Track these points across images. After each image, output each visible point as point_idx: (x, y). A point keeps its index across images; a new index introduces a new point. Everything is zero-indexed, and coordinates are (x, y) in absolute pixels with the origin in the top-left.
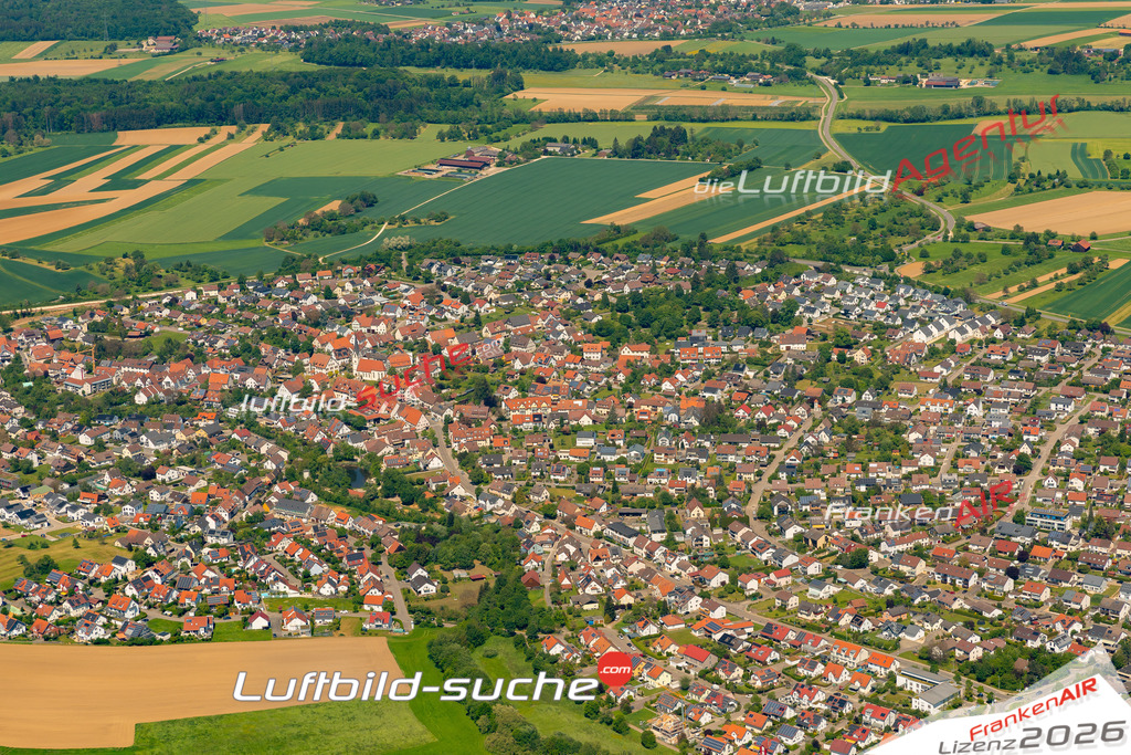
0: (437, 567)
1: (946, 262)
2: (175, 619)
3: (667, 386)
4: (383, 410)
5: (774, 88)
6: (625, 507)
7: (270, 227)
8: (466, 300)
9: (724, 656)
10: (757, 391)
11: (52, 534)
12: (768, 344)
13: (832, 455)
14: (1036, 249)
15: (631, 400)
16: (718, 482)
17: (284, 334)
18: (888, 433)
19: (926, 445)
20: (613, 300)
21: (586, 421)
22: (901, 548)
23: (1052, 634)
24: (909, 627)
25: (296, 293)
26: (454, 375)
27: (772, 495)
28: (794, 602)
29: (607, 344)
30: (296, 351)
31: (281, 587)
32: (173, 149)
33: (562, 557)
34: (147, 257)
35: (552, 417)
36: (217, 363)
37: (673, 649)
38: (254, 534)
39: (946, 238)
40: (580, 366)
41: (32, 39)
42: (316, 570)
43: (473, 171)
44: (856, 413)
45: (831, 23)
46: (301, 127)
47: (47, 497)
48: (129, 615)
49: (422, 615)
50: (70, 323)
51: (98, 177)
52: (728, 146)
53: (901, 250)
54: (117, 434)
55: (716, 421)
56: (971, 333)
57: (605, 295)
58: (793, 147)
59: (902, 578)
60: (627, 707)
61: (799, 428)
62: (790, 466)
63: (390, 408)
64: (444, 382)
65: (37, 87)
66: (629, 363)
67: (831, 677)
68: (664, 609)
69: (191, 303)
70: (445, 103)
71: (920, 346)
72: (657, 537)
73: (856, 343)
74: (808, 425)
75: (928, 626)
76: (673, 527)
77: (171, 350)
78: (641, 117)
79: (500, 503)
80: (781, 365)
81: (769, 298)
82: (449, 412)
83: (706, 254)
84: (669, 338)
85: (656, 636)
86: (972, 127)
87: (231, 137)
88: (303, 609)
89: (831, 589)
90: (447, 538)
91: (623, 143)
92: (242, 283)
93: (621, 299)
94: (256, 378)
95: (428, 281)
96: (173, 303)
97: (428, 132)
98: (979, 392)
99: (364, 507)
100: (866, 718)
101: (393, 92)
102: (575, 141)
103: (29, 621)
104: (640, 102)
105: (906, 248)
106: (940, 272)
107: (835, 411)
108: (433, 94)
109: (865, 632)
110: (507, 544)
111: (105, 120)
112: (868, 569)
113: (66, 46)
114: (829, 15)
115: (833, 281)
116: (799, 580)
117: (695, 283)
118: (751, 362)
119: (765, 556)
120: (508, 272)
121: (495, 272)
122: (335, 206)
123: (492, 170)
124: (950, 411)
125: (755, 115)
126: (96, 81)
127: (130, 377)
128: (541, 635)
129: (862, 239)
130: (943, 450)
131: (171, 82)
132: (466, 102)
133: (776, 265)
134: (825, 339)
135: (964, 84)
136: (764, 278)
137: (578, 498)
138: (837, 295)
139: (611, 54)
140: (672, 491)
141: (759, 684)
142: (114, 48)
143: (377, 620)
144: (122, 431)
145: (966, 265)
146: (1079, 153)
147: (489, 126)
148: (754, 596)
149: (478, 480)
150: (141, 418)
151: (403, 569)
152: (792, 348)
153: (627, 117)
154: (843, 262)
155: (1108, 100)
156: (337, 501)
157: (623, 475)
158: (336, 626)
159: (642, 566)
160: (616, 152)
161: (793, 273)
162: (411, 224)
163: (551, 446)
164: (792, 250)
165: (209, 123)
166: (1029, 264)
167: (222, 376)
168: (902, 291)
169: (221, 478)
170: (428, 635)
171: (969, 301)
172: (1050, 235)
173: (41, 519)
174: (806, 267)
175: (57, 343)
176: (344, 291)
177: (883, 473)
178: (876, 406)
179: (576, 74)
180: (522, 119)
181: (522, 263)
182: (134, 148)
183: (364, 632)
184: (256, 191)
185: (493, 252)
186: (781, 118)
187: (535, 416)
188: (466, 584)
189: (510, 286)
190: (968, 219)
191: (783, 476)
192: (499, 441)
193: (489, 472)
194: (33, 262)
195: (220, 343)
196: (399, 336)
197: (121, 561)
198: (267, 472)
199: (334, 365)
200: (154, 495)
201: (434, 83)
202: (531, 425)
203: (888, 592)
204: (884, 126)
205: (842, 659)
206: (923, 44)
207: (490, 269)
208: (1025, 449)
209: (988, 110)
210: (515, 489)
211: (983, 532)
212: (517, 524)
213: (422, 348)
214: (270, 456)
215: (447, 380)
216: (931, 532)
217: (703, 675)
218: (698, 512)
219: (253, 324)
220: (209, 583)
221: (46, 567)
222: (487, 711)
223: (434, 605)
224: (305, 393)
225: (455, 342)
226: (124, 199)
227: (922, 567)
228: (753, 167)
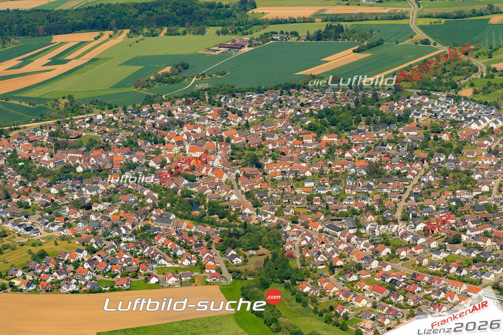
0: (240, 250)
1: (484, 88)
2: (110, 279)
3: (348, 155)
4: (204, 172)
5: (385, 4)
6: (334, 217)
7: (136, 81)
8: (240, 114)
9: (393, 290)
10: (394, 156)
11: (43, 238)
12: (397, 132)
13: (436, 187)
15: (330, 162)
16: (380, 202)
17: (149, 135)
18: (464, 175)
19: (484, 181)
20: (315, 113)
21: (308, 174)
22: (477, 233)
24: (486, 272)
25: (153, 114)
26: (238, 153)
27: (408, 208)
28: (425, 262)
29: (315, 135)
30: (156, 143)
31: (163, 262)
32: (82, 44)
33: (304, 243)
34: (75, 98)
35: (291, 172)
36: (116, 150)
37: (366, 287)
38: (146, 235)
39: (482, 76)
40: (302, 146)
42: (179, 253)
43: (237, 50)
44: (446, 165)
46: (146, 30)
47: (38, 220)
48: (87, 278)
49: (236, 274)
50: (39, 132)
51: (45, 59)
52: (365, 33)
53: (460, 83)
54: (70, 187)
55: (375, 172)
56: (501, 123)
57: (311, 110)
58: (398, 33)
59: (479, 248)
60: (346, 317)
61: (418, 174)
62: (416, 193)
63: (207, 170)
64: (233, 156)
65: (8, 14)
66: (327, 144)
67: (449, 299)
68: (359, 267)
69: (100, 120)
70: (218, 16)
71: (475, 131)
72: (351, 231)
73: (442, 130)
74: (422, 172)
75: (495, 272)
76: (359, 225)
77: (92, 144)
78: (318, 20)
79: (269, 216)
80: (405, 143)
81: (395, 109)
82: (238, 171)
83: (360, 88)
84: (346, 130)
85: (356, 281)
86: (489, 20)
87: (111, 36)
88: (175, 272)
89: (444, 255)
90: (244, 234)
91: (311, 33)
92: (125, 109)
93: (320, 111)
94: (138, 157)
95: (220, 106)
96: (91, 121)
97: (211, 31)
99: (200, 220)
101: (191, 11)
102: (287, 33)
103: (37, 283)
104: (316, 12)
105: (463, 82)
106: (481, 93)
107: (436, 165)
108: (212, 12)
109: (464, 276)
110: (275, 237)
111: (46, 30)
112: (462, 244)
115: (427, 100)
116: (427, 251)
117: (357, 103)
118: (390, 141)
119: (408, 239)
120: (260, 100)
121: (253, 100)
122: (168, 69)
123: (246, 49)
124: (494, 163)
125: (376, 17)
126: (39, 10)
127: (72, 158)
128: (297, 282)
129: (439, 78)
130: (493, 183)
131: (77, 10)
132: (229, 15)
133: (397, 93)
134: (426, 129)
136: (391, 99)
137: (308, 213)
138: (430, 106)
140: (356, 208)
141: (412, 304)
143: (214, 277)
144: (72, 186)
145: (494, 89)
147: (242, 27)
148: (405, 259)
149: (256, 205)
150: (81, 179)
151: (223, 251)
152: (410, 134)
153: (311, 20)
154: (431, 90)
156: (186, 218)
157: (331, 200)
158: (193, 281)
159: (346, 246)
160: (308, 38)
161: (406, 96)
162: (208, 77)
163: (292, 187)
164: (404, 85)
165: (99, 30)
167: (120, 157)
168: (463, 103)
169: (126, 208)
170: (240, 284)
171: (498, 107)
173: (37, 231)
174: (412, 93)
175: (36, 143)
176: (178, 112)
177: (464, 196)
178: (456, 162)
180: (258, 23)
181: (267, 95)
182: (62, 44)
183: (207, 283)
184: (127, 63)
185: (251, 90)
186: (390, 19)
187: (282, 172)
188: (257, 258)
189: (262, 107)
190: (493, 66)
191: (412, 198)
192: (265, 185)
193: (262, 201)
194: (17, 102)
195: (117, 140)
196: (208, 134)
197: (80, 251)
198: (148, 205)
199: (176, 149)
200: (93, 217)
201: (211, 6)
202: (281, 176)
203: (473, 255)
204: (443, 21)
205: (453, 290)
207: (251, 99)
209: (495, 11)
210: (276, 209)
212: (279, 227)
213: (220, 139)
214: (149, 196)
215: (235, 155)
216: (492, 224)
217: (383, 300)
218: (371, 218)
219: (133, 130)
220: (126, 261)
221: (43, 255)
222: (275, 321)
223: (241, 268)
224: (163, 164)
225: (237, 136)
226: (60, 69)
227: (489, 242)
228: (379, 43)
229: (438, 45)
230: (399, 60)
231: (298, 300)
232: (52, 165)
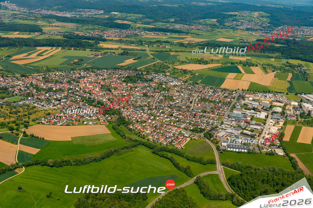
0: (110, 115)
2: (72, 122)
3: (136, 90)
4: (94, 92)
5: (138, 46)
6: (135, 107)
7: (67, 63)
8: (102, 76)
9: (156, 128)
10: (150, 91)
11: (48, 109)
12: (150, 84)
13: (163, 100)
14: (185, 72)
15: (131, 91)
16: (148, 104)
17: (75, 80)
18: (171, 97)
19: (177, 99)
20: (125, 77)
21: (126, 94)
22: (177, 113)
23: (201, 126)
24: (181, 124)
25: (75, 74)
26: (103, 87)
27: (156, 106)
28: (164, 121)
29: (126, 83)
30: (77, 82)
31: (87, 117)
32: (47, 51)
33: (128, 114)
34: (49, 67)
35: (120, 94)
36: (65, 84)
37: (148, 127)
39: (171, 69)
40: (122, 86)
41: (16, 31)
42: (91, 115)
43: (97, 56)
44: (165, 94)
45: (144, 37)
46: (67, 48)
47: (45, 103)
48: (65, 121)
49: (109, 122)
50: (39, 77)
52: (135, 54)
54: (52, 94)
55: (145, 95)
56: (179, 83)
57: (123, 76)
58: (145, 55)
59: (178, 118)
60: (144, 135)
61: (157, 96)
63: (95, 92)
65: (20, 39)
66: (130, 86)
67: (172, 131)
68: (145, 122)
69: (58, 75)
70: (89, 45)
71: (172, 85)
72: (141, 111)
73: (163, 84)
74: (159, 96)
75: (184, 124)
76: (143, 110)
77: (57, 82)
78: (120, 49)
80: (153, 87)
81: (148, 77)
82: (104, 92)
83: (137, 70)
84: (135, 83)
85: (145, 125)
86: (170, 53)
87: (56, 49)
88: (91, 121)
89: (169, 119)
90: (110, 111)
92: (65, 72)
94: (72, 86)
95: (95, 73)
96: (55, 74)
97: (88, 50)
98: (182, 92)
99: (95, 106)
100: (179, 137)
101: (81, 43)
102: (112, 53)
103: (49, 122)
104: (119, 47)
105: (166, 71)
106: (172, 74)
107: (162, 94)
109: (175, 125)
110: (119, 112)
111: (34, 45)
112: (173, 116)
113: (22, 33)
114: (143, 35)
115: (157, 75)
116: (164, 118)
117: (137, 74)
118: (148, 86)
119: (158, 114)
120: (107, 72)
122: (76, 60)
123: (100, 56)
124: (179, 94)
125: (137, 50)
126: (30, 39)
127: (51, 85)
128: (128, 125)
129: (159, 69)
130: (179, 100)
132: (92, 46)
133: (148, 73)
134: (158, 83)
135: (167, 47)
136: (146, 74)
137: (127, 106)
138: (158, 77)
139: (112, 39)
140: (141, 105)
141: (162, 132)
142: (30, 33)
143: (103, 122)
144: (53, 94)
145: (176, 74)
146: (187, 58)
147: (97, 49)
148: (158, 120)
150: (55, 92)
151: (104, 115)
152: (153, 85)
153: (117, 49)
154: (158, 72)
155: (189, 51)
156: (91, 105)
157: (134, 102)
158: (97, 124)
159: (140, 115)
160: (119, 54)
162: (90, 64)
164: (150, 70)
165: (51, 46)
166: (185, 74)
167: (67, 86)
168: (167, 77)
169: (71, 101)
170: (111, 125)
171: (178, 79)
172: (187, 70)
173: (45, 107)
174: (152, 73)
175: (38, 80)
176: (82, 74)
177: (172, 103)
178: (168, 93)
179: (107, 42)
180: (102, 48)
181: (109, 71)
182: (40, 50)
183: (101, 124)
184: (63, 58)
185: (104, 69)
186: (141, 51)
187: (118, 93)
188: (115, 118)
189: (108, 74)
190: (174, 67)
191: (157, 103)
192: (113, 97)
193: (113, 101)
194: (29, 67)
195: (65, 81)
196: (93, 81)
197: (61, 113)
198: (78, 101)
199: (84, 85)
200: (62, 104)
201: (86, 42)
202: (117, 95)
203: (177, 120)
204: (157, 53)
205: (173, 129)
206: (160, 41)
207: (104, 71)
208: (191, 100)
209: (172, 51)
211: (188, 111)
212: (119, 109)
213: (97, 83)
214: (78, 98)
215: (102, 87)
216: (181, 111)
217: (153, 131)
218: (146, 108)
219: (69, 78)
220: (76, 117)
221: (49, 114)
222: (124, 135)
223: (111, 120)
224: (80, 89)
225: (102, 82)
226: (41, 58)
227: (181, 116)
228: (140, 58)
229: (157, 60)
230: (147, 63)
231: (129, 130)
232: (45, 87)
